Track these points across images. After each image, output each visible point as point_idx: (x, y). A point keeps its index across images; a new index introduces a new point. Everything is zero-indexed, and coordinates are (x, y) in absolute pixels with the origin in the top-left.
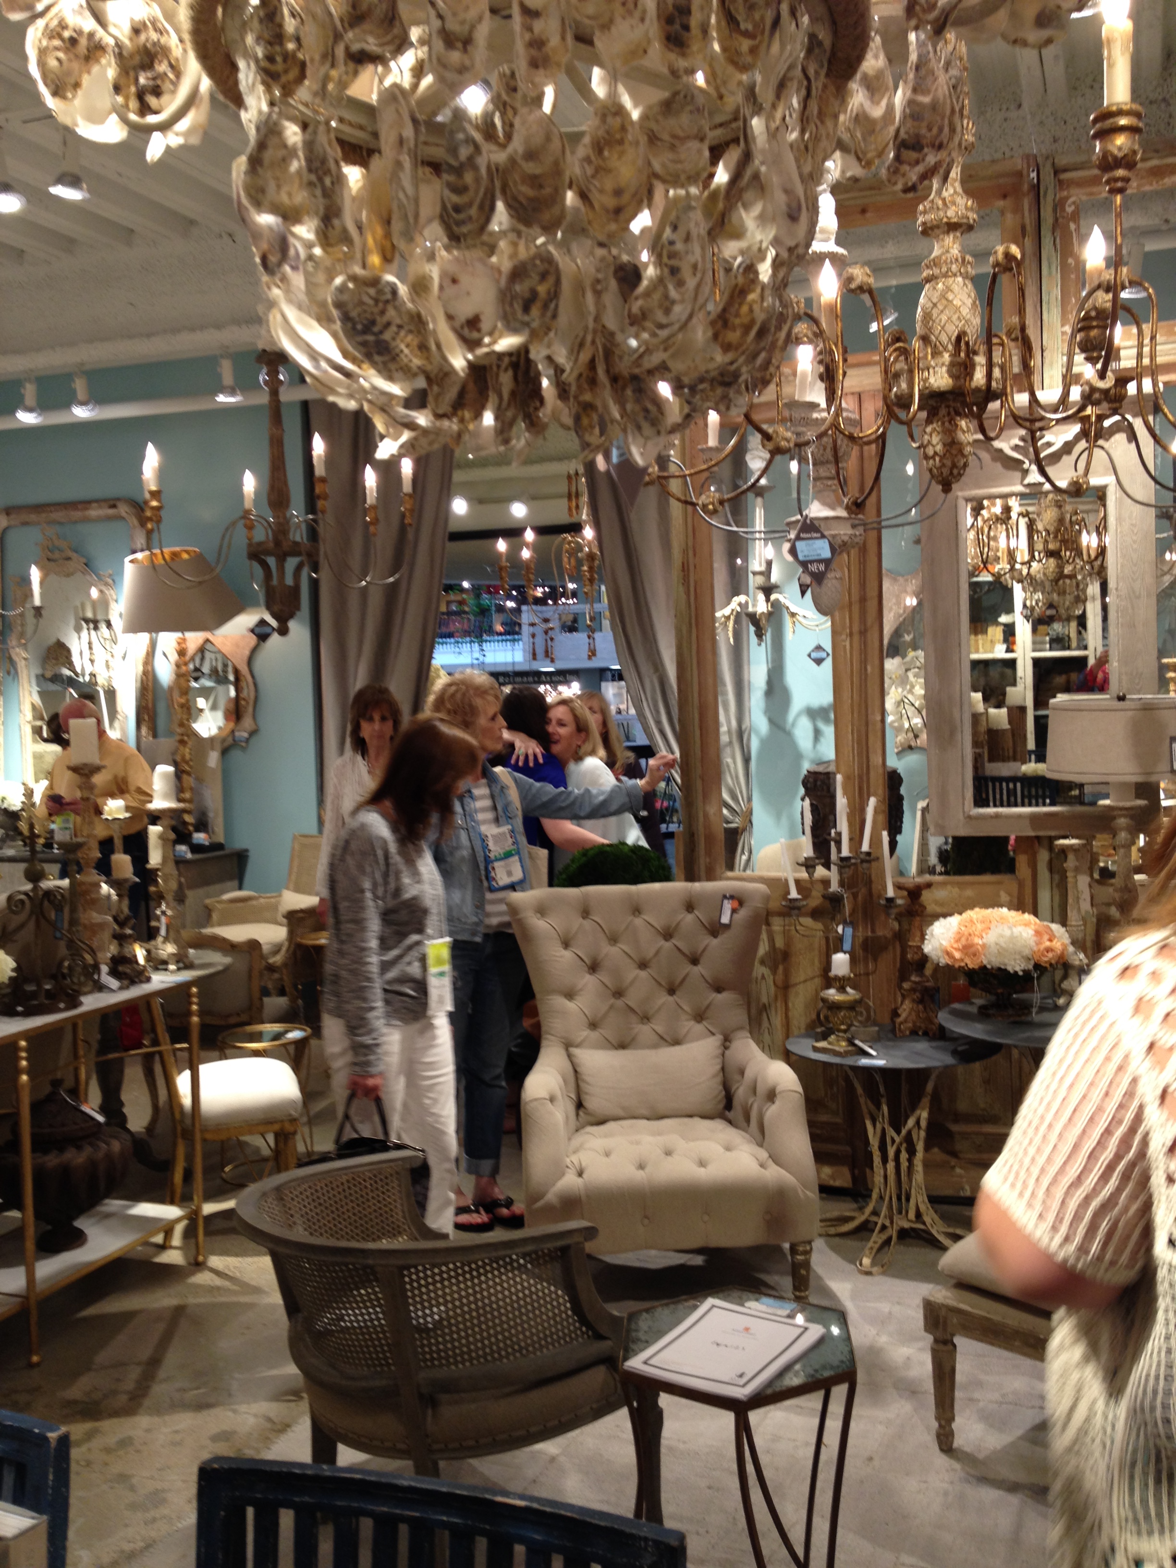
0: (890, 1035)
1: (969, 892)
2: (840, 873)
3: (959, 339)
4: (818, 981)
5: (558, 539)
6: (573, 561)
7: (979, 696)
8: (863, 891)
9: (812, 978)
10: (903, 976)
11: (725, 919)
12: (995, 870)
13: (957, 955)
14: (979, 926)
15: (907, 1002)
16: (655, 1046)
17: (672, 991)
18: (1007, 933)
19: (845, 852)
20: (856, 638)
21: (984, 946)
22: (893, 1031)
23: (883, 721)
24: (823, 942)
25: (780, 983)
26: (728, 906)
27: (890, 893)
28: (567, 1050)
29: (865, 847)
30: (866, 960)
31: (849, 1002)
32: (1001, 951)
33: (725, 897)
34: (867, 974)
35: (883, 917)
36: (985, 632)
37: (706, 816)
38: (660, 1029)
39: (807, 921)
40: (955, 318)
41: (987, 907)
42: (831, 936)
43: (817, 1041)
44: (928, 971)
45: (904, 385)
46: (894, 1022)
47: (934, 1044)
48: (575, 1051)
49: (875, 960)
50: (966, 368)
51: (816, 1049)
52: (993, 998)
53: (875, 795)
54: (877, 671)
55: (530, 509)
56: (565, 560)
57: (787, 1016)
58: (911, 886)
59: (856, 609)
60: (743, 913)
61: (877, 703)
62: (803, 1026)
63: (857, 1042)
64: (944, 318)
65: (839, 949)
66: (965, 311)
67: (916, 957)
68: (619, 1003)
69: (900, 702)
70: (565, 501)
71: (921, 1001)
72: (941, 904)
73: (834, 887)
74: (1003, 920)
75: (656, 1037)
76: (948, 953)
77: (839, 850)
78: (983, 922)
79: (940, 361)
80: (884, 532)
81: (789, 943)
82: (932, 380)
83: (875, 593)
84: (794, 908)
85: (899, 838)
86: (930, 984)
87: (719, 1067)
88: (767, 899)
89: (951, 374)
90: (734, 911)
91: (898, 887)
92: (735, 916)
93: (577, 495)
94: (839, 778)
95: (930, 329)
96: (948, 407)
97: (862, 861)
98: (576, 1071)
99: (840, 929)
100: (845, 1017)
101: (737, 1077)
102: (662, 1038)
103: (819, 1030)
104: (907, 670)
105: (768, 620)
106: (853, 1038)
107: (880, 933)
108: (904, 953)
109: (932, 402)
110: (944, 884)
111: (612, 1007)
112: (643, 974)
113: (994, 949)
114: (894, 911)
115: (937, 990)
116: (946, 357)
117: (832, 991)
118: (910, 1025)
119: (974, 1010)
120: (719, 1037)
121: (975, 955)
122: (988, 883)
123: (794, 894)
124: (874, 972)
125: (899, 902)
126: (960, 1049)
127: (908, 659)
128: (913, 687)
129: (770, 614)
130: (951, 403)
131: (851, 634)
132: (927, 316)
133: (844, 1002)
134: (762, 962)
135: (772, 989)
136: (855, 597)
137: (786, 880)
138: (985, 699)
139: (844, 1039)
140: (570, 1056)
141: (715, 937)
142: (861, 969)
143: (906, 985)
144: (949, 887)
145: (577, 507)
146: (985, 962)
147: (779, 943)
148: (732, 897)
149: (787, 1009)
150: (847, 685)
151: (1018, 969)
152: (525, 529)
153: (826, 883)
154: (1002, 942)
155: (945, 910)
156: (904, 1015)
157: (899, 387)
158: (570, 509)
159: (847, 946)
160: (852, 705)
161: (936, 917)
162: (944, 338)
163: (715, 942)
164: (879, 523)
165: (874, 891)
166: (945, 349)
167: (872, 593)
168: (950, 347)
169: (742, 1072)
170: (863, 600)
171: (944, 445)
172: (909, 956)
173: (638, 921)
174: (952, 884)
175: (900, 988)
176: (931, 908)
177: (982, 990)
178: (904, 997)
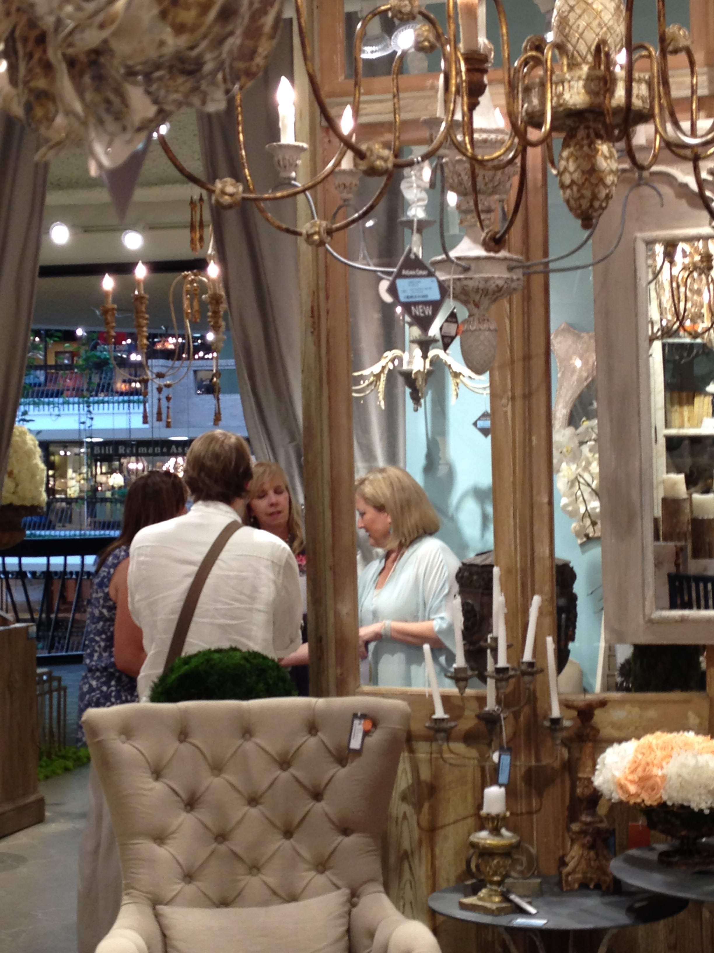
0: (556, 889)
1: (652, 713)
2: (497, 689)
3: (598, 50)
4: (471, 821)
5: (177, 278)
6: (195, 303)
7: (681, 478)
8: (526, 710)
9: (464, 818)
10: (573, 817)
11: (355, 744)
12: (685, 687)
13: (633, 789)
14: (659, 754)
15: (576, 847)
16: (265, 903)
17: (288, 834)
18: (691, 762)
19: (502, 662)
20: (519, 403)
21: (664, 777)
22: (559, 883)
23: (551, 503)
24: (478, 774)
25: (425, 823)
26: (359, 727)
27: (556, 712)
28: (154, 909)
29: (527, 656)
30: (529, 795)
31: (504, 847)
32: (684, 784)
33: (355, 716)
34: (530, 813)
35: (549, 743)
36: (690, 402)
37: (337, 615)
38: (272, 881)
39: (459, 747)
40: (595, 24)
41: (671, 730)
42: (487, 765)
43: (466, 896)
44: (602, 810)
45: (535, 101)
46: (560, 873)
47: (608, 899)
48: (163, 909)
49: (540, 795)
50: (606, 83)
51: (463, 907)
52: (676, 842)
53: (541, 593)
54: (544, 443)
55: (147, 240)
56: (186, 303)
57: (433, 865)
58: (581, 704)
59: (519, 366)
60: (377, 737)
61: (544, 482)
62: (453, 878)
63: (513, 897)
64: (582, 23)
65: (495, 782)
66: (607, 17)
67: (587, 792)
68: (223, 848)
69: (574, 482)
70: (187, 231)
71: (592, 847)
72: (619, 727)
73: (491, 705)
74: (687, 746)
75: (267, 892)
76: (622, 787)
77: (496, 661)
78: (664, 748)
79: (577, 73)
80: (553, 277)
81: (436, 775)
82: (567, 96)
83: (541, 350)
84: (438, 731)
85: (571, 646)
86: (604, 825)
87: (344, 929)
88: (407, 718)
89: (589, 91)
90: (366, 734)
91: (566, 705)
92: (368, 740)
93: (202, 225)
94: (496, 570)
95: (566, 36)
96: (587, 128)
97: (524, 673)
98: (164, 936)
99: (495, 757)
100: (498, 866)
101: (365, 941)
102: (275, 893)
103: (469, 882)
104: (582, 443)
105: (426, 380)
106: (509, 892)
107: (546, 760)
108: (573, 788)
109: (570, 122)
110: (621, 703)
111: (213, 852)
112: (254, 812)
113: (675, 782)
114: (562, 735)
115: (612, 832)
116: (585, 68)
117: (484, 834)
118: (579, 876)
119: (653, 856)
120: (345, 891)
121: (653, 789)
122: (675, 702)
123: (440, 713)
124: (538, 811)
125: (567, 723)
126: (637, 905)
127: (581, 429)
128: (589, 463)
129: (429, 373)
130: (591, 124)
131: (513, 398)
132: (563, 21)
133: (497, 847)
134: (404, 798)
135: (416, 833)
136: (518, 354)
137: (431, 696)
138: (690, 482)
139: (496, 893)
140: (157, 916)
141: (344, 766)
142: (522, 807)
143: (575, 827)
144: (628, 707)
145: (201, 239)
146: (665, 798)
147: (425, 775)
148: (364, 716)
149: (433, 857)
150: (508, 459)
151: (703, 806)
152: (136, 264)
153: (482, 700)
154: (685, 772)
155: (623, 735)
156: (571, 865)
157: (530, 102)
158: (192, 241)
159: (503, 777)
160: (514, 483)
161: (610, 742)
162: (582, 48)
163: (343, 772)
164: (546, 264)
165: (539, 710)
166: (584, 60)
167: (538, 349)
168: (590, 58)
169: (371, 935)
170: (527, 358)
171: (583, 172)
172: (579, 791)
173: (249, 746)
174: (632, 702)
175: (569, 829)
176: (606, 732)
177: (663, 832)
178: (573, 841)
